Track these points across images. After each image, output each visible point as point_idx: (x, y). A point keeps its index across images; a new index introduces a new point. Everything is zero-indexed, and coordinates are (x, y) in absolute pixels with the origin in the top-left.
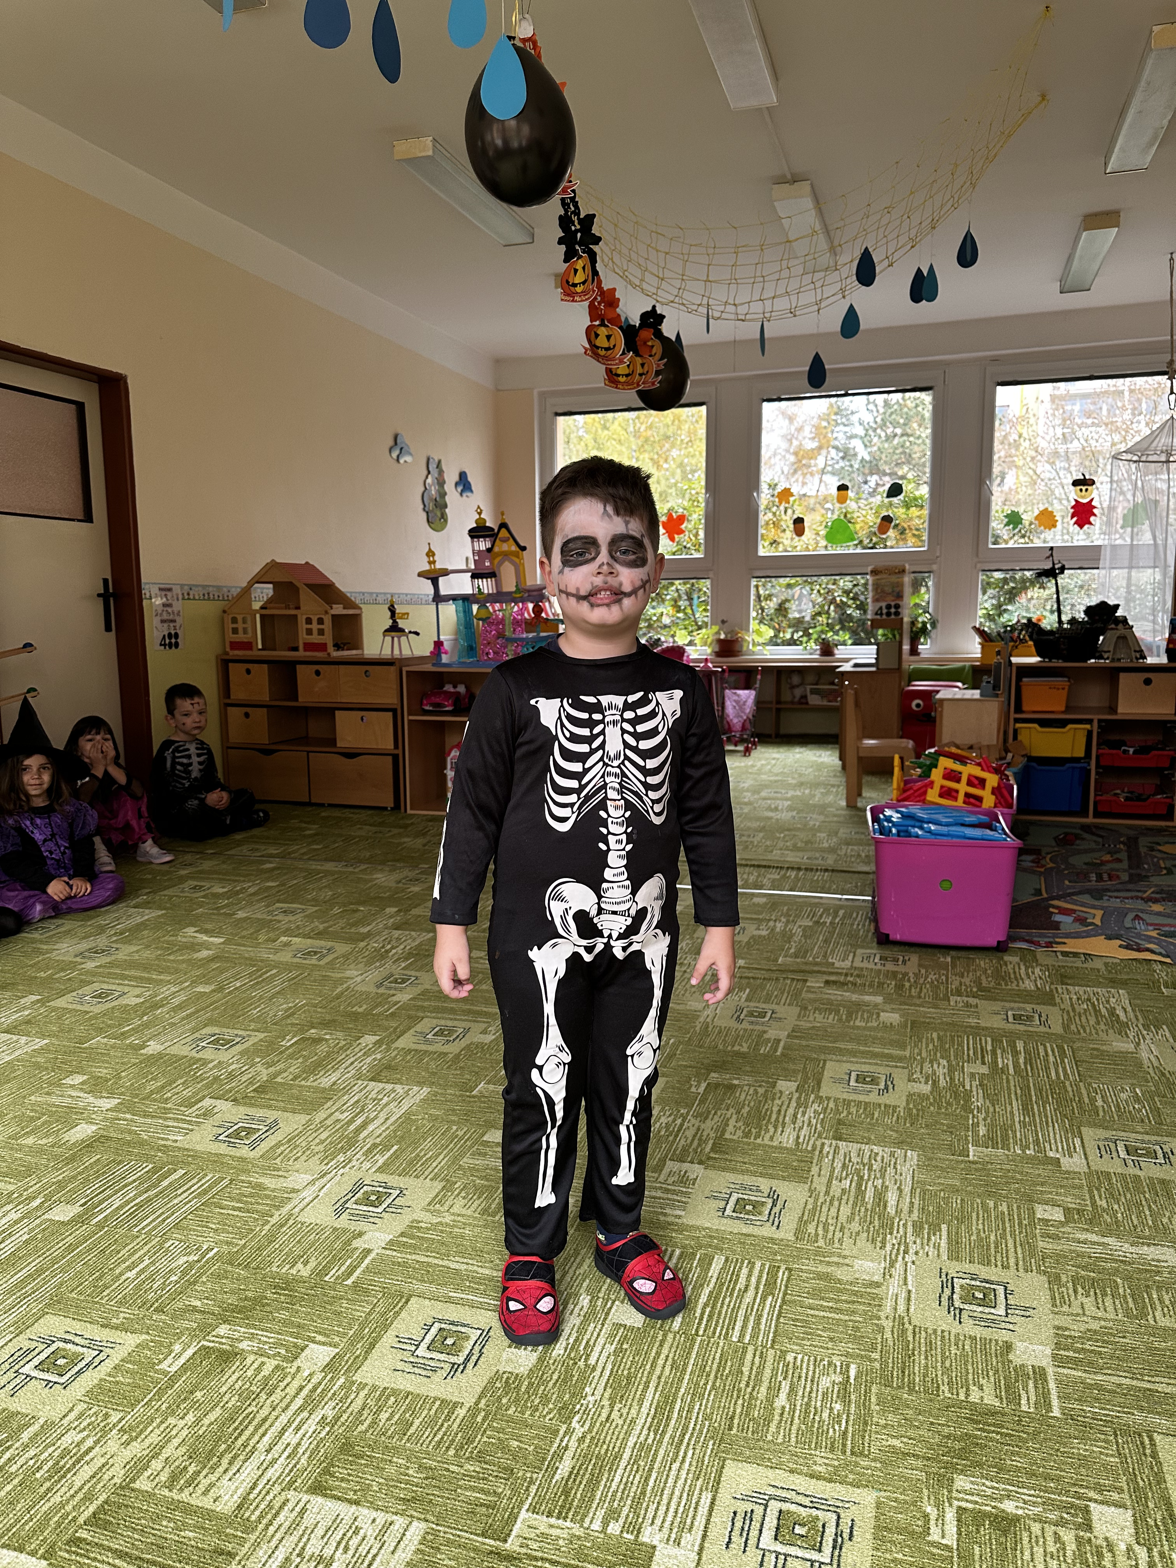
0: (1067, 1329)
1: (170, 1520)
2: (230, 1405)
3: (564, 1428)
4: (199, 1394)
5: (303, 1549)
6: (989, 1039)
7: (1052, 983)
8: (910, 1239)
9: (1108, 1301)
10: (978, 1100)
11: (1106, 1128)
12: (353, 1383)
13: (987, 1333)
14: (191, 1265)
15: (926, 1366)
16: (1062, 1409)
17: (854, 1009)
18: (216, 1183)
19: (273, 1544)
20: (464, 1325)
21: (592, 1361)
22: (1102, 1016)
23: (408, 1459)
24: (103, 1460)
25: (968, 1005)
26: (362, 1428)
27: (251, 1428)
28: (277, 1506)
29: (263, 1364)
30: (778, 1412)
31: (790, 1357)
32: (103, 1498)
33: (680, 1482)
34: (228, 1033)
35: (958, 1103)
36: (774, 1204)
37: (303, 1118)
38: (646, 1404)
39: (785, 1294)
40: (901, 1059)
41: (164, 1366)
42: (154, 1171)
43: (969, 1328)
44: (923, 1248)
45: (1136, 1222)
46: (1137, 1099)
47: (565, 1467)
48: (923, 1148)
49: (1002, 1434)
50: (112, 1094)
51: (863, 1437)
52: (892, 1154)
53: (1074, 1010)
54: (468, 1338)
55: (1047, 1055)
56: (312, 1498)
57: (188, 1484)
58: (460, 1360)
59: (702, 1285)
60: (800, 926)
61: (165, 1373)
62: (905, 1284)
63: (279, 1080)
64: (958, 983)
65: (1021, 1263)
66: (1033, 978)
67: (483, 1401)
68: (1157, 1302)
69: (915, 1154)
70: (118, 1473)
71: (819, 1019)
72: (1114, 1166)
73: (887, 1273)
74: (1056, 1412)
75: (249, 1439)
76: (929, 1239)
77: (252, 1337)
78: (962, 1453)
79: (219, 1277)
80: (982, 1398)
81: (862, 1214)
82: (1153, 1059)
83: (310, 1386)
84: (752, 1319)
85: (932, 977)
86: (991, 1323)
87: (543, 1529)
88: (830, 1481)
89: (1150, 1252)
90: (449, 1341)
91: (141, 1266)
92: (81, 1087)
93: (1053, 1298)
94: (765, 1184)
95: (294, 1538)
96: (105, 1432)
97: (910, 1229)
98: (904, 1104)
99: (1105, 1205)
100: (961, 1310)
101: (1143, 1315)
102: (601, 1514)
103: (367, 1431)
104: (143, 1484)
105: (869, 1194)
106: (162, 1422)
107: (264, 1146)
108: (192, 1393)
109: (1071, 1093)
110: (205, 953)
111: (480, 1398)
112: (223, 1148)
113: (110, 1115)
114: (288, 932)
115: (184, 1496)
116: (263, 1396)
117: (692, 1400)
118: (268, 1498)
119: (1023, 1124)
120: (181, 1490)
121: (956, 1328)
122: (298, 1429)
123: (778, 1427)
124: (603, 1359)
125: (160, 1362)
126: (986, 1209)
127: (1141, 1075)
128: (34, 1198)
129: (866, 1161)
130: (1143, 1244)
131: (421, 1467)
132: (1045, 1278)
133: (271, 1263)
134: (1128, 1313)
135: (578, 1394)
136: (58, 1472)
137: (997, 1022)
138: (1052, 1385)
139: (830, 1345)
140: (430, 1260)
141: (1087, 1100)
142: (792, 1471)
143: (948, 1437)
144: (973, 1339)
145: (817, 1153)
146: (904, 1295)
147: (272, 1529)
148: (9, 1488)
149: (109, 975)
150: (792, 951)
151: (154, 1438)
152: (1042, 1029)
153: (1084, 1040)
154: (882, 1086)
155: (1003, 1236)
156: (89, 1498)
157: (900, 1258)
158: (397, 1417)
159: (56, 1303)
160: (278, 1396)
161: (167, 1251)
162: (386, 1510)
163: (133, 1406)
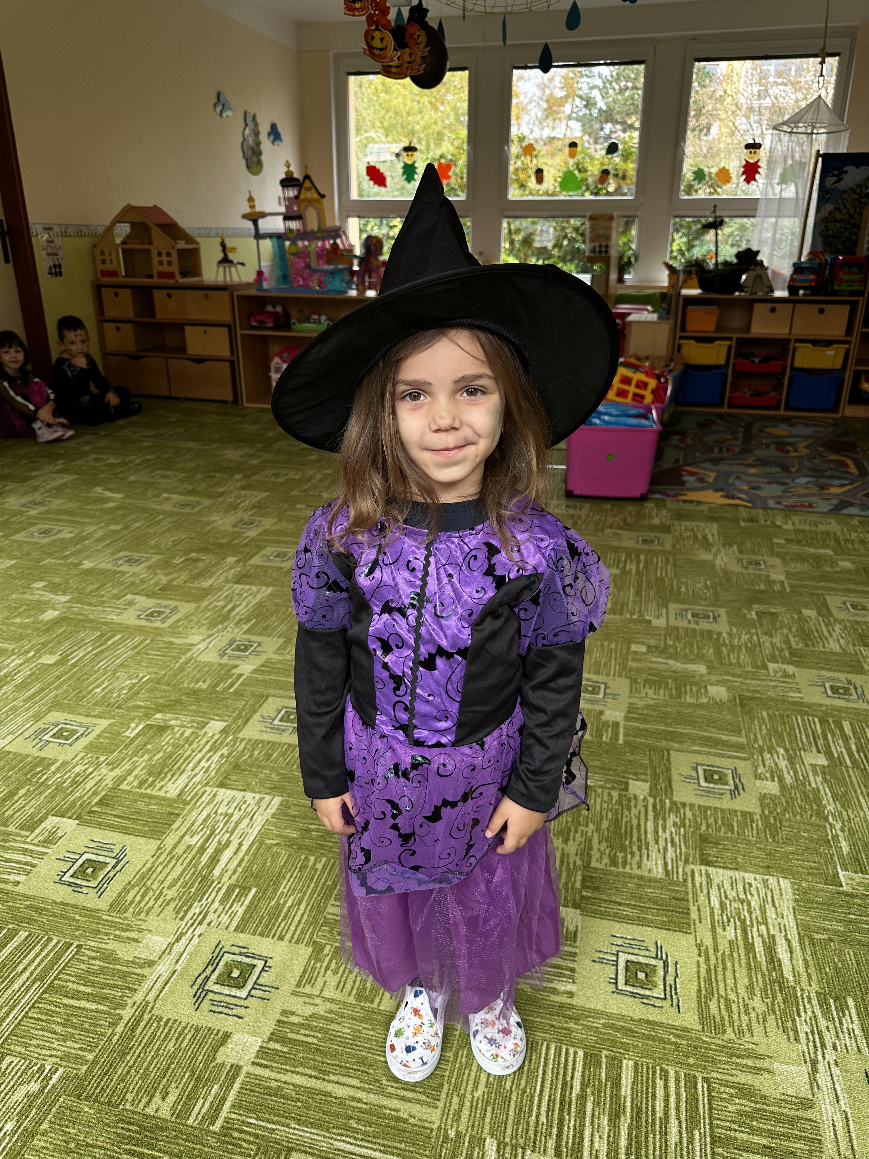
0: (635, 704)
1: (142, 802)
2: (167, 751)
4: (149, 746)
5: (216, 811)
6: (624, 554)
7: (671, 520)
9: (662, 692)
11: (683, 603)
12: (238, 738)
13: (591, 707)
14: (134, 685)
16: (624, 741)
18: (143, 642)
19: (200, 809)
22: (698, 539)
23: (271, 771)
24: (100, 777)
25: (615, 534)
26: (244, 758)
27: (181, 761)
28: (200, 794)
29: (185, 731)
32: (103, 793)
34: (137, 555)
37: (193, 605)
41: (127, 734)
42: (102, 636)
45: (687, 652)
46: (706, 587)
50: (65, 593)
53: (681, 536)
55: (658, 563)
56: (219, 789)
57: (150, 786)
61: (128, 737)
63: (174, 583)
64: (611, 521)
65: (617, 673)
66: (660, 517)
68: (689, 691)
70: (109, 783)
72: (682, 623)
74: (621, 741)
75: (181, 766)
77: (176, 719)
79: (152, 690)
82: (722, 564)
83: (213, 740)
85: (596, 517)
86: (594, 702)
89: (690, 667)
91: (103, 686)
92: (44, 589)
93: (631, 690)
96: (98, 765)
99: (672, 644)
101: (679, 697)
103: (247, 759)
104: (124, 787)
106: (130, 760)
107: (170, 621)
108: (145, 746)
109: (667, 584)
110: (111, 505)
112: (144, 623)
113: (67, 605)
114: (166, 490)
115: (148, 791)
116: (187, 746)
118: (195, 791)
119: (634, 602)
120: (146, 789)
122: (208, 760)
125: (124, 732)
126: (602, 646)
127: (713, 573)
128: (29, 652)
130: (689, 663)
131: (278, 774)
132: (629, 680)
133: (183, 683)
134: (671, 697)
136: (75, 783)
137: (631, 544)
138: (621, 730)
140: (279, 678)
141: (675, 588)
147: (198, 804)
148: (49, 791)
149: (48, 519)
151: (127, 767)
152: (659, 548)
153: (683, 554)
155: (610, 660)
156: (95, 793)
158: (263, 752)
159: (56, 705)
160: (194, 746)
161: (118, 678)
162: (260, 793)
163: (112, 753)
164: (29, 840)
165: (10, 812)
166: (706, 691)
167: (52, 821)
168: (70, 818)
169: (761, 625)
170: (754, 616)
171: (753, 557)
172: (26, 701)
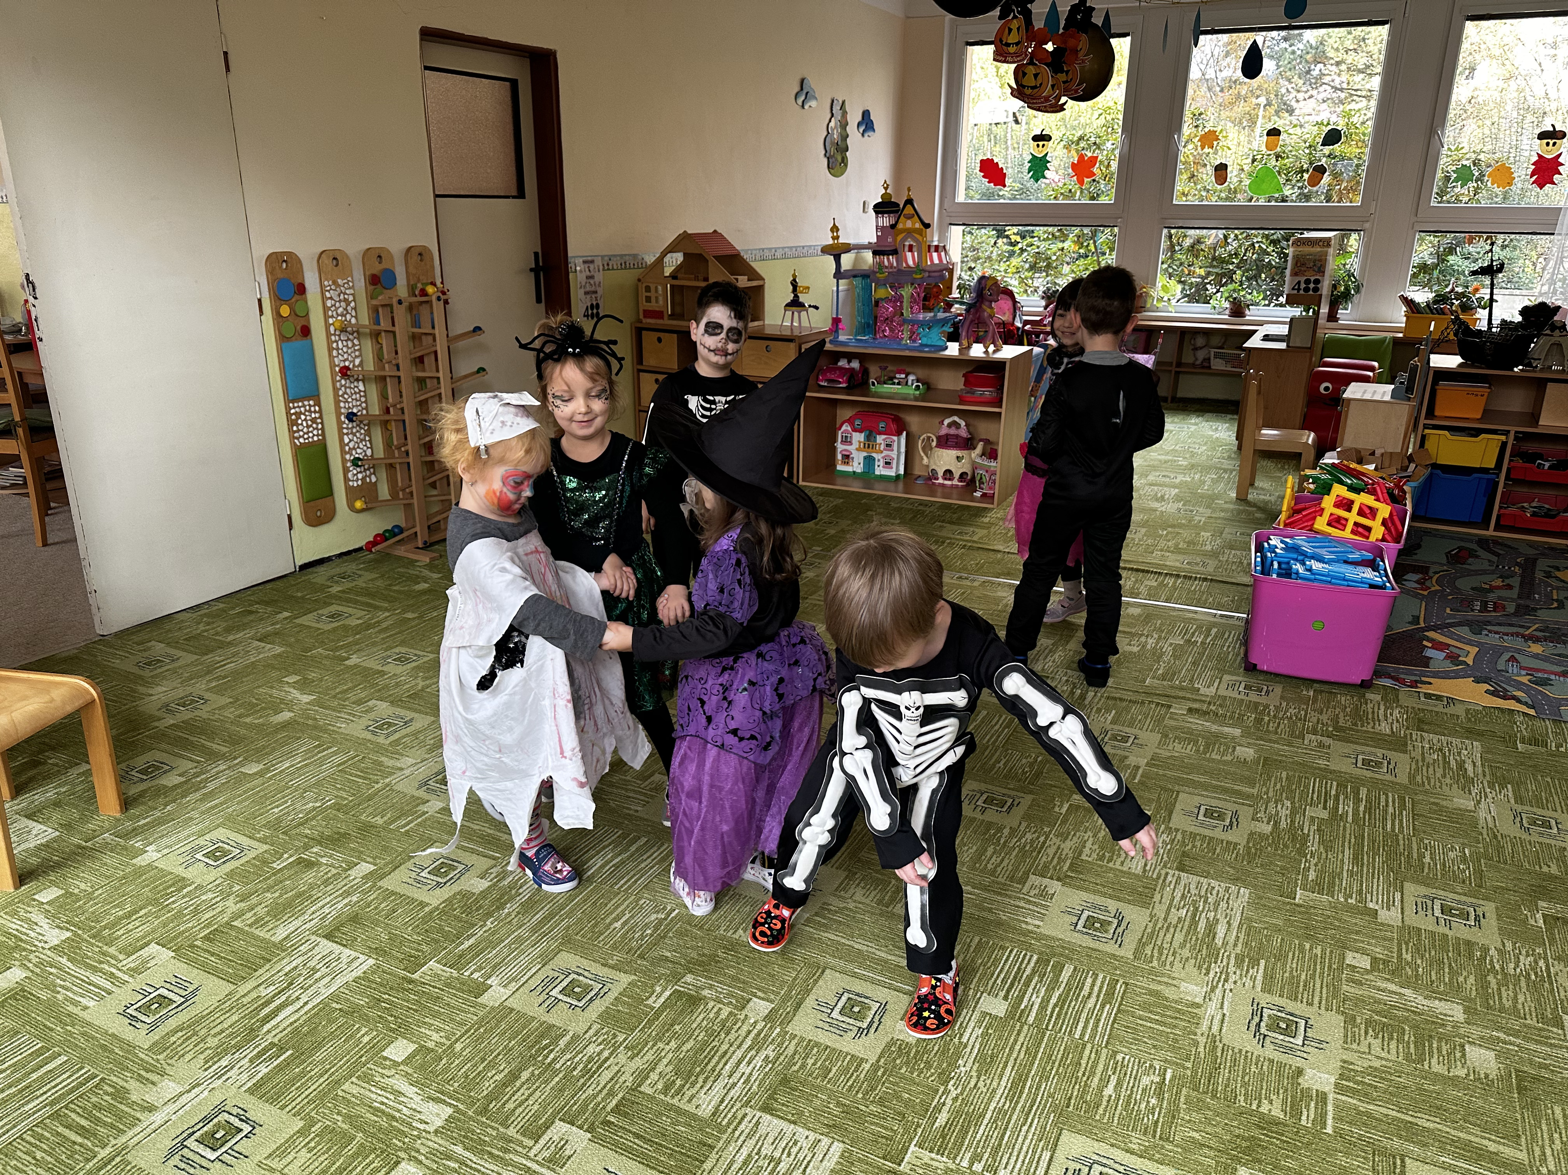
0: (1352, 1063)
1: (668, 1117)
2: (700, 1038)
3: (942, 1089)
4: (677, 1027)
5: (760, 1150)
6: (1335, 783)
7: (1408, 728)
8: (1232, 969)
9: (1393, 1045)
10: (1313, 845)
11: (1427, 885)
12: (787, 1033)
13: (1284, 1058)
14: (660, 924)
15: (1229, 1079)
16: (1334, 1127)
17: (1212, 740)
19: (739, 1142)
20: (867, 998)
21: (964, 1039)
22: (1449, 768)
23: (829, 1097)
24: (617, 1068)
25: (1321, 745)
26: (795, 1068)
27: (716, 1058)
28: (739, 1117)
29: (720, 1009)
30: (1106, 1099)
31: (1119, 1057)
32: (620, 1095)
33: (1028, 1142)
35: (1294, 846)
36: (1119, 925)
38: (1005, 1079)
39: (1120, 1004)
40: (1248, 797)
42: (623, 839)
43: (1269, 1051)
44: (1241, 979)
45: (1434, 978)
46: (1464, 860)
47: (942, 1118)
48: (1255, 887)
49: (1281, 1140)
51: (1170, 1128)
52: (1227, 890)
53: (1423, 760)
54: (870, 1008)
55: (1387, 805)
56: (763, 1115)
57: (677, 1093)
58: (865, 1025)
59: (1053, 989)
60: (1171, 644)
61: (652, 1008)
62: (1222, 1008)
64: (1315, 720)
65: (1324, 1002)
66: (1390, 721)
67: (882, 1060)
68: (1435, 1051)
69: (1247, 892)
70: (628, 1079)
71: (1178, 749)
72: (1426, 923)
73: (1207, 997)
74: (1329, 1130)
75: (715, 1066)
76: (1248, 971)
77: (711, 987)
78: (1247, 1151)
79: (681, 935)
80: (1270, 1110)
81: (1193, 942)
82: (1489, 819)
83: (755, 1031)
84: (1092, 1021)
85: (1292, 711)
86: (1289, 1050)
87: (926, 1160)
88: (1141, 1157)
89: (1440, 1006)
90: (856, 1009)
91: (624, 919)
93: (1346, 1036)
94: (1112, 905)
95: (753, 1142)
96: (615, 1047)
97: (1232, 961)
98: (1245, 842)
99: (1409, 959)
100: (1265, 1036)
101: (1421, 1061)
102: (968, 1155)
103: (798, 1071)
104: (646, 1089)
105: (1202, 925)
106: (654, 1045)
108: (672, 1025)
109: (1402, 847)
111: (880, 1058)
115: (675, 1101)
116: (723, 1034)
117: (1040, 1081)
118: (733, 1111)
119: (1351, 873)
120: (673, 1097)
121: (1258, 1051)
122: (749, 1063)
123: (1105, 1111)
124: (973, 1039)
125: (647, 999)
126: (1302, 950)
127: (1474, 834)
129: (1203, 893)
130: (1435, 998)
131: (839, 1104)
132: (1342, 1018)
133: (720, 930)
134: (1408, 1057)
135: (953, 1065)
136: (588, 1073)
137: (1344, 766)
138: (1330, 1108)
139: (1153, 1051)
140: (839, 939)
141: (1415, 856)
142: (1112, 1145)
143: (1238, 1137)
144: (1271, 1061)
145: (1161, 881)
146: (1219, 1017)
147: (737, 1133)
148: (557, 1079)
150: (1160, 672)
151: (649, 1056)
152: (1388, 777)
153: (1426, 792)
154: (1227, 823)
155: (1313, 976)
156: (611, 1094)
157: (1220, 985)
158: (819, 1063)
159: (568, 942)
160: (732, 1036)
161: (642, 908)
162: (814, 1131)
163: (633, 1030)
164: (531, 1154)
165: (510, 1105)
166: (1464, 1055)
167: (560, 1128)
168: (580, 1127)
169: (1552, 941)
170: (1541, 923)
171: (1539, 811)
172: (534, 930)
